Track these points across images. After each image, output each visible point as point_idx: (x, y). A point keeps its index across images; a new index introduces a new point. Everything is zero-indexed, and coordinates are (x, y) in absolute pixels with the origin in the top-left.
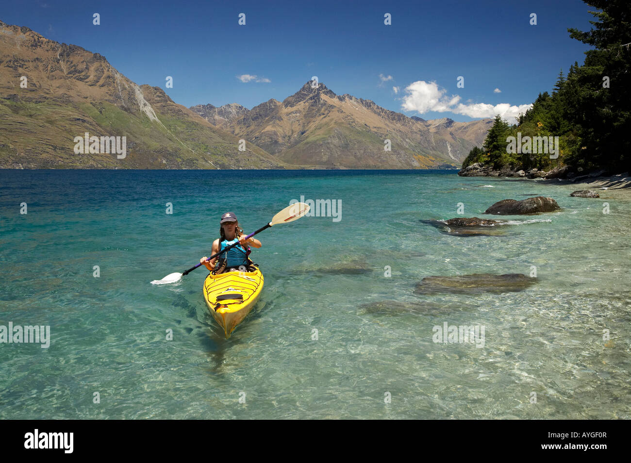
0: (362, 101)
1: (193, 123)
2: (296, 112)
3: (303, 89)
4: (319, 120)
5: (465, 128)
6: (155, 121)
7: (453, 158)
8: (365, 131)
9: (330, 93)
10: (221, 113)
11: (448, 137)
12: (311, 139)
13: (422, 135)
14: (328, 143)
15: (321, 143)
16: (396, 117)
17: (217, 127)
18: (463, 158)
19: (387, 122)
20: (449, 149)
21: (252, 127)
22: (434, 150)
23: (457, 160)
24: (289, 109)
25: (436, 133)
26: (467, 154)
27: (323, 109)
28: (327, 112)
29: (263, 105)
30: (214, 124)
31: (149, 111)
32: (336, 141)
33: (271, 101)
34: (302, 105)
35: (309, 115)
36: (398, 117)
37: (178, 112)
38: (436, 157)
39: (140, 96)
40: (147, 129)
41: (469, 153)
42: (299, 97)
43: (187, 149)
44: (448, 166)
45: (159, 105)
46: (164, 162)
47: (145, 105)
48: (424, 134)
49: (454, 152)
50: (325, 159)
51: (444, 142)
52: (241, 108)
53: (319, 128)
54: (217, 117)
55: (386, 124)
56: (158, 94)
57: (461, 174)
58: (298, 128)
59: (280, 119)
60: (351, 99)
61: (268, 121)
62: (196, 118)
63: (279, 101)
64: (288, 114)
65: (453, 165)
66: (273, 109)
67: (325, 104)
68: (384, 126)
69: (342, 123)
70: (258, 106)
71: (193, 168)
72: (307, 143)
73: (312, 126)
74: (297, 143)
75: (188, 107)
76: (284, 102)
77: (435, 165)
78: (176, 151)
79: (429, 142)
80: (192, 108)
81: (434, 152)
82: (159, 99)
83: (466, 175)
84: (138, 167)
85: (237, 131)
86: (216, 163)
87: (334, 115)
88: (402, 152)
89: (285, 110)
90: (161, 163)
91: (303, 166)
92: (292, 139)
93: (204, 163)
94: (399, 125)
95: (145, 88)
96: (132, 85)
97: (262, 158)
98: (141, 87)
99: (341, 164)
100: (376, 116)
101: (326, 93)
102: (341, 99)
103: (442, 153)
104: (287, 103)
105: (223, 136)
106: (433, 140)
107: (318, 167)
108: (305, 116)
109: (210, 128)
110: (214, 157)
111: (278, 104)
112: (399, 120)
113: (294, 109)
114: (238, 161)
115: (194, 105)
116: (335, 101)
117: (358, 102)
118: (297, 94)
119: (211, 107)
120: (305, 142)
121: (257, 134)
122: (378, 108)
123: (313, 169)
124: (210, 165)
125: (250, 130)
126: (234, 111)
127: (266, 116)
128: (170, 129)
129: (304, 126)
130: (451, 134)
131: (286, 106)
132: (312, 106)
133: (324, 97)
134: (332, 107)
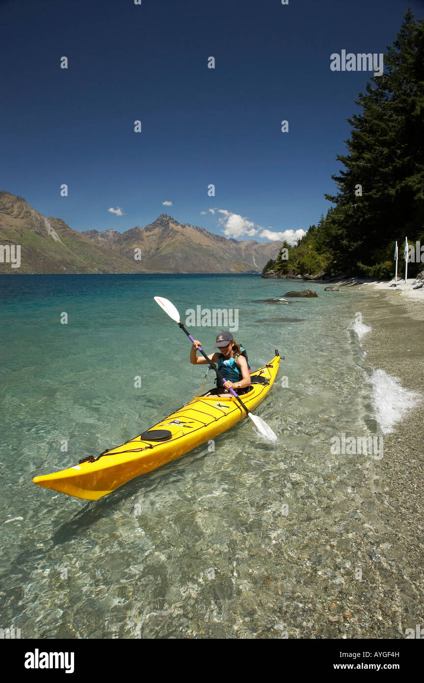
0: (197, 228)
1: (84, 243)
2: (153, 235)
3: (158, 220)
4: (168, 241)
5: (264, 247)
6: (58, 241)
7: (257, 266)
8: (199, 248)
9: (176, 223)
10: (102, 236)
11: (253, 253)
12: (163, 253)
13: (236, 251)
14: (175, 256)
15: (170, 256)
16: (220, 239)
17: (100, 245)
18: (263, 266)
19: (214, 242)
20: (254, 260)
21: (124, 245)
22: (245, 261)
23: (259, 267)
24: (149, 233)
25: (246, 249)
26: (266, 263)
27: (171, 234)
28: (173, 235)
29: (131, 230)
30: (98, 243)
31: (54, 234)
32: (180, 255)
33: (136, 228)
34: (157, 231)
35: (162, 237)
36: (222, 239)
37: (74, 235)
38: (246, 265)
39: (48, 225)
40: (53, 247)
41: (267, 263)
42: (155, 225)
43: (80, 260)
44: (253, 272)
45: (61, 230)
46: (65, 269)
47: (51, 230)
48: (238, 250)
49: (257, 262)
50: (173, 266)
51: (250, 255)
52: (116, 232)
53: (169, 246)
54: (100, 238)
55: (213, 244)
56: (60, 223)
57: (263, 277)
58: (154, 246)
59: (142, 240)
60: (190, 227)
61: (134, 241)
62: (85, 239)
63: (142, 227)
64: (148, 237)
65: (256, 270)
66: (138, 233)
67: (172, 230)
68: (211, 245)
69: (184, 242)
70: (128, 231)
71: (85, 273)
72: (161, 256)
73: (164, 244)
74: (153, 256)
75: (80, 232)
76: (145, 228)
77: (245, 270)
78: (72, 262)
79: (241, 255)
80: (83, 233)
81: (245, 262)
82: (60, 226)
83: (266, 278)
84: (47, 272)
85: (113, 248)
86: (99, 270)
87: (179, 237)
88: (224, 262)
89: (145, 234)
90: (63, 270)
91: (158, 271)
92: (151, 253)
93: (91, 269)
94: (221, 244)
95: (51, 219)
96: (43, 217)
97: (130, 266)
98: (48, 219)
99: (183, 270)
100: (206, 238)
101: (173, 223)
102: (183, 227)
103: (250, 263)
104: (147, 229)
105: (104, 251)
106: (243, 254)
107: (168, 272)
108: (159, 238)
109: (96, 246)
110: (98, 265)
111: (141, 229)
112: (222, 241)
113: (152, 233)
114: (114, 268)
115: (84, 231)
116: (179, 227)
117: (194, 229)
118: (153, 223)
119: (96, 232)
120: (159, 255)
121: (127, 250)
122: (207, 233)
123: (165, 273)
124: (95, 271)
125: (122, 247)
126: (111, 234)
127: (133, 238)
128: (68, 247)
129: (159, 245)
130: (255, 250)
131: (146, 231)
132: (164, 231)
133: (171, 225)
134: (177, 232)
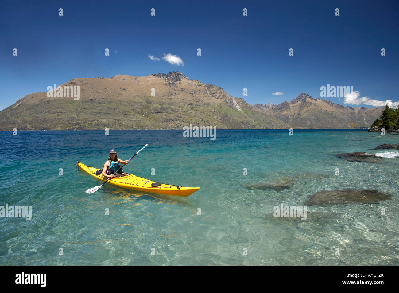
0: (324, 100)
1: (255, 111)
2: (296, 106)
3: (299, 96)
4: (306, 109)
5: (372, 111)
6: (240, 111)
7: (367, 124)
8: (326, 113)
9: (311, 98)
10: (265, 107)
11: (364, 115)
12: (303, 116)
13: (352, 114)
14: (310, 118)
15: (307, 118)
16: (340, 107)
17: (264, 112)
18: (371, 124)
19: (336, 109)
20: (365, 120)
21: (278, 112)
22: (358, 120)
23: (368, 125)
24: (293, 105)
25: (359, 113)
26: (373, 122)
27: (308, 104)
28: (309, 105)
29: (283, 103)
30: (263, 111)
31: (238, 107)
32: (313, 117)
33: (286, 102)
34: (298, 103)
35: (302, 107)
36: (342, 107)
37: (249, 107)
38: (359, 123)
39: (235, 102)
40: (237, 114)
41: (374, 121)
42: (297, 99)
43: (252, 121)
44: (364, 128)
45: (242, 104)
46: (243, 126)
47: (236, 105)
48: (353, 114)
49: (367, 121)
50: (308, 124)
51: (362, 117)
52: (273, 105)
53: (306, 112)
54: (264, 109)
55: (335, 110)
56: (241, 100)
57: (369, 131)
58: (297, 112)
59: (290, 109)
60: (320, 100)
61: (285, 110)
62: (255, 109)
63: (289, 101)
64: (293, 107)
65: (367, 127)
66: (287, 105)
67: (308, 102)
68: (334, 111)
69: (316, 110)
70: (281, 104)
71: (255, 129)
72: (301, 118)
73: (303, 111)
74: (296, 118)
75: (253, 105)
76: (291, 102)
77: (358, 127)
78: (248, 122)
79: (355, 117)
80: (254, 105)
81: (358, 121)
82: (241, 102)
83: (371, 132)
84: (233, 128)
85: (272, 114)
86: (263, 127)
87: (313, 106)
88: (343, 122)
89: (291, 105)
90: (242, 127)
91: (299, 128)
92: (295, 117)
93: (259, 127)
94: (341, 110)
95: (237, 98)
96: (232, 98)
97: (282, 124)
98: (235, 98)
99: (315, 127)
100: (331, 107)
101: (309, 98)
102: (315, 100)
103: (362, 122)
104: (293, 102)
105: (266, 116)
106: (357, 116)
107: (305, 128)
108: (300, 107)
109: (261, 113)
110: (262, 124)
111: (289, 103)
112: (341, 108)
113: (295, 104)
114: (272, 126)
115: (255, 104)
116: (313, 101)
117: (323, 101)
118: (297, 98)
119: (261, 105)
120: (300, 118)
121: (280, 115)
122: (332, 103)
123: (303, 129)
124: (261, 127)
125: (277, 113)
126: (271, 106)
127: (284, 108)
128: (246, 114)
129: (299, 111)
130: (366, 113)
131: (292, 103)
132: (303, 103)
133: (308, 99)
134: (312, 103)
